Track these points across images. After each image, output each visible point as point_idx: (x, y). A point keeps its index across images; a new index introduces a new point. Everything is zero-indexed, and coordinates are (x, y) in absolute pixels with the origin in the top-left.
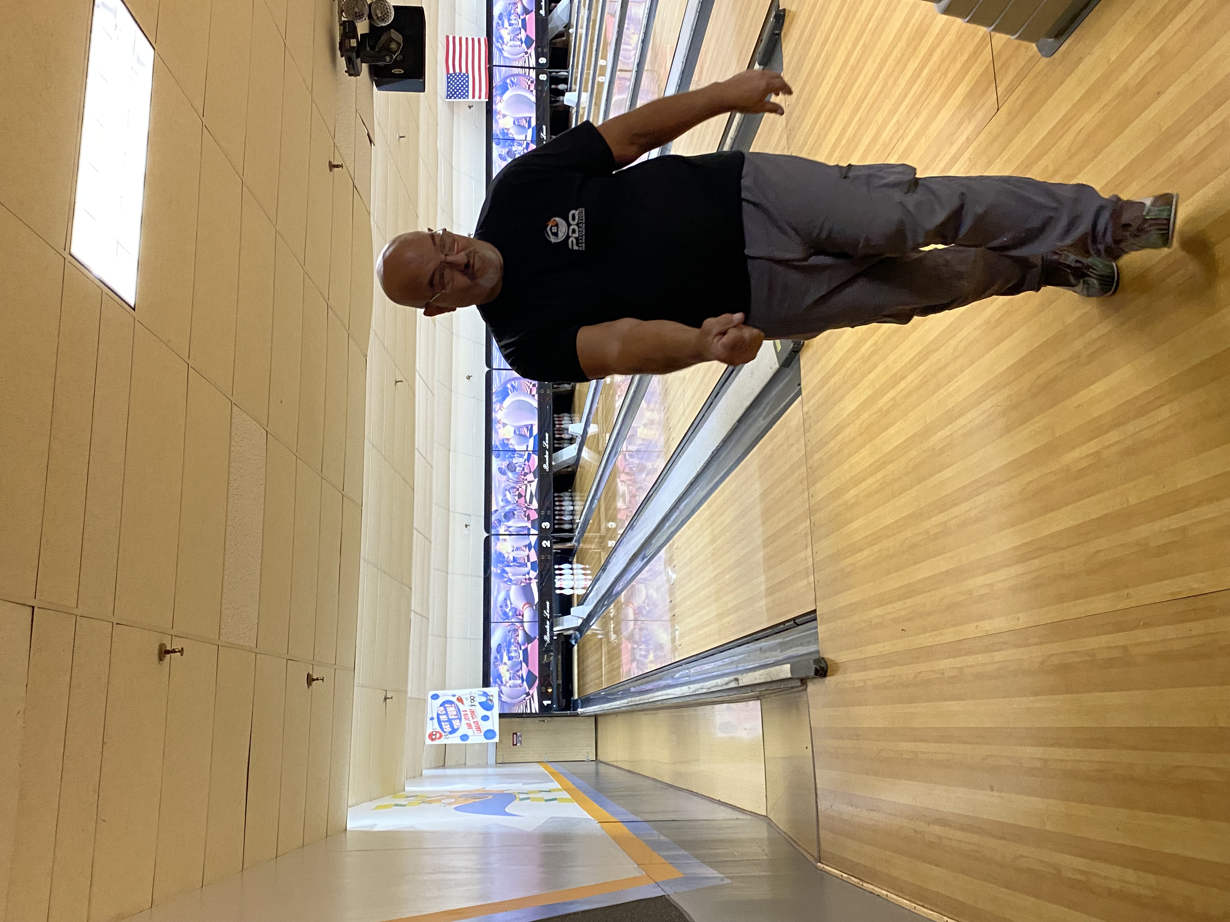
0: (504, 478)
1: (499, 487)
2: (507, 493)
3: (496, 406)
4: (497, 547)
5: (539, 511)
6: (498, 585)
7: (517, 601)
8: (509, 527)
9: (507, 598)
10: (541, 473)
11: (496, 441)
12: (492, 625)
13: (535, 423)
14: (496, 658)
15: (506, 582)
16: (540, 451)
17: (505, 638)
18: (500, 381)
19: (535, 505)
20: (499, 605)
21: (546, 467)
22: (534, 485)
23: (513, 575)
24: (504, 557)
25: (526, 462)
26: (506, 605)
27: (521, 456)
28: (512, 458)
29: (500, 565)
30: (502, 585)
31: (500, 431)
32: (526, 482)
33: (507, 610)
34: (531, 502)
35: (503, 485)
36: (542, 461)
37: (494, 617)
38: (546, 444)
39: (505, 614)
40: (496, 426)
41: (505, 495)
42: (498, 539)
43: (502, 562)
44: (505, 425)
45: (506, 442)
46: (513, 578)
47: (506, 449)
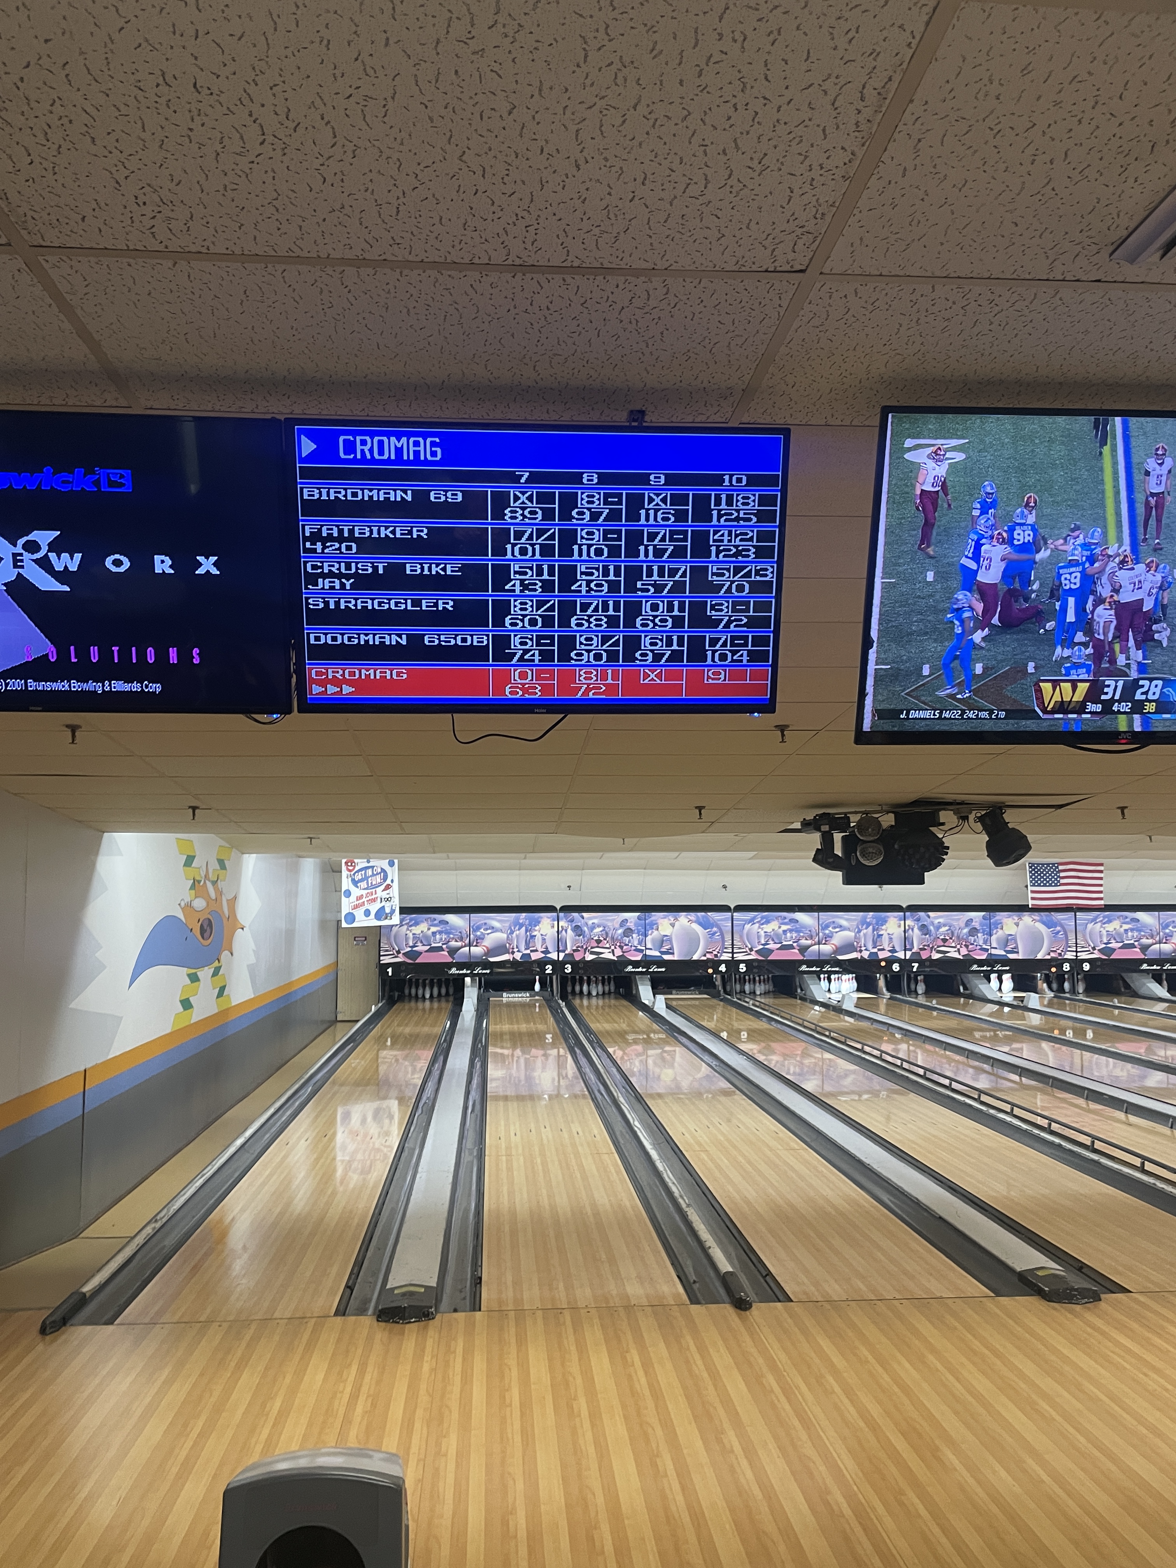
0: (617, 926)
1: (608, 920)
2: (601, 929)
3: (692, 916)
4: (546, 919)
5: (583, 960)
6: (507, 921)
7: (491, 939)
8: (566, 931)
9: (494, 929)
10: (624, 962)
11: (656, 916)
12: (467, 916)
13: (676, 958)
14: (435, 920)
15: (510, 928)
16: (647, 962)
17: (454, 928)
18: (721, 920)
19: (589, 957)
20: (487, 921)
21: (630, 969)
22: (610, 956)
23: (517, 936)
24: (535, 926)
25: (633, 948)
26: (487, 929)
27: (640, 943)
28: (638, 933)
29: (527, 922)
30: (507, 925)
31: (666, 920)
32: (613, 947)
33: (482, 930)
34: (592, 953)
35: (609, 924)
36: (636, 964)
37: (475, 917)
38: (654, 969)
39: (478, 928)
40: (671, 916)
41: (599, 926)
42: (554, 920)
43: (530, 925)
44: (673, 925)
45: (655, 927)
46: (514, 935)
47: (648, 927)
